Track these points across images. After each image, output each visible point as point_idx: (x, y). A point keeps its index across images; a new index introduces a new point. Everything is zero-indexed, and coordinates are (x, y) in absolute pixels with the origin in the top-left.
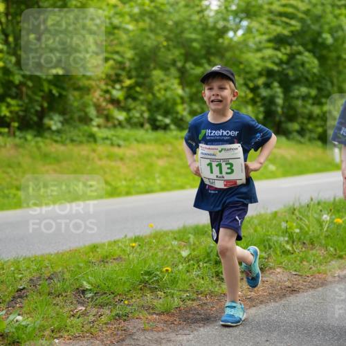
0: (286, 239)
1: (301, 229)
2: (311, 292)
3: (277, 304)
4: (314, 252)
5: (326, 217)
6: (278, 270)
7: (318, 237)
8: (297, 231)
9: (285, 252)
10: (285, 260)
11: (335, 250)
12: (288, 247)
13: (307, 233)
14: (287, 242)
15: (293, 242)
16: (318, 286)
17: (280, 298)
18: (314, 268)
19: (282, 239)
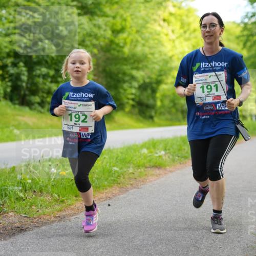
0: (20, 188)
1: (32, 180)
2: (36, 230)
3: (6, 242)
4: (42, 198)
5: (54, 170)
6: (11, 214)
7: (46, 186)
8: (30, 181)
9: (18, 199)
10: (17, 205)
11: (59, 196)
12: (21, 195)
13: (37, 183)
14: (21, 191)
15: (25, 191)
16: (43, 225)
17: (10, 237)
18: (40, 211)
19: (16, 188)
